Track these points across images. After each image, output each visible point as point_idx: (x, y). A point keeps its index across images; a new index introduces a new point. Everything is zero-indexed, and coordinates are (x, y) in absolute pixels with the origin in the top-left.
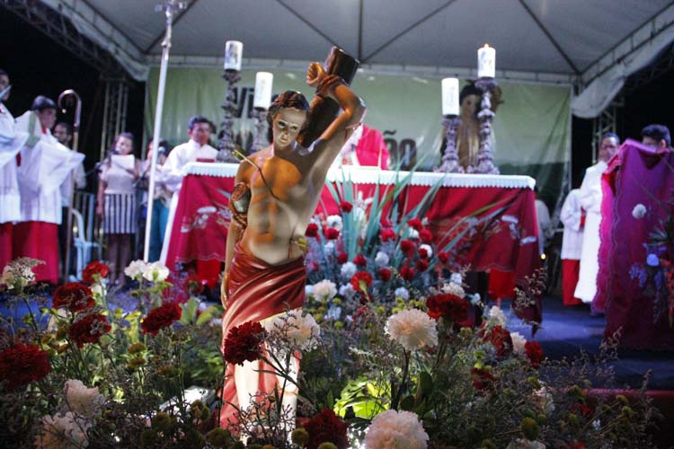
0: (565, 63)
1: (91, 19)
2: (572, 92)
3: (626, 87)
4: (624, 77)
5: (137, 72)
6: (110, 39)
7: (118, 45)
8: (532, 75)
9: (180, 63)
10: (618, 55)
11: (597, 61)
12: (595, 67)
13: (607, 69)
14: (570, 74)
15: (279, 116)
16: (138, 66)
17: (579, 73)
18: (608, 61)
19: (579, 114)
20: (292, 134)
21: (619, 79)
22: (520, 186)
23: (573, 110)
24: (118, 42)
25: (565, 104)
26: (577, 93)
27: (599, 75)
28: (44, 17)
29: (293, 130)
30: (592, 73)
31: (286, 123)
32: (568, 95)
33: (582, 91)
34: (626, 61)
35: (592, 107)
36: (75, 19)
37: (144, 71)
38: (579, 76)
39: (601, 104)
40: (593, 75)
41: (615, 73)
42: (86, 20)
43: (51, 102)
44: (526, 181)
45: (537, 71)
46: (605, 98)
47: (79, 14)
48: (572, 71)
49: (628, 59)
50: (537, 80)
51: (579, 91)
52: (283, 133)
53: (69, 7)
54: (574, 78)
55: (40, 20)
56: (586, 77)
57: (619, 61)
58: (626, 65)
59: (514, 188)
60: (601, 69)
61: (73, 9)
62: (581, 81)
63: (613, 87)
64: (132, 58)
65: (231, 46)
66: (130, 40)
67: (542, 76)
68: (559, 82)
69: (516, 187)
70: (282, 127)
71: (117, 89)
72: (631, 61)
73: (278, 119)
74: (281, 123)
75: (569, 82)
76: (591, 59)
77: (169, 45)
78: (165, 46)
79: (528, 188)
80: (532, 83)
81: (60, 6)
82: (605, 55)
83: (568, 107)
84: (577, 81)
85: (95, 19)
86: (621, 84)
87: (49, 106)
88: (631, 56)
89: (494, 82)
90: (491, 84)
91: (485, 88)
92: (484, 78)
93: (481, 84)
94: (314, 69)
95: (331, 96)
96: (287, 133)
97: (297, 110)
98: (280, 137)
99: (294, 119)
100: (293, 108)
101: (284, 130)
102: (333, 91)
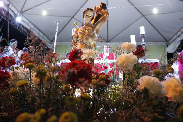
0: (163, 39)
1: (38, 32)
2: (166, 46)
3: (181, 43)
4: (180, 41)
5: (49, 46)
6: (43, 38)
7: (44, 39)
8: (155, 43)
9: (60, 44)
10: (178, 35)
11: (172, 38)
12: (172, 39)
13: (175, 39)
14: (165, 42)
15: (86, 13)
16: (50, 45)
17: (167, 41)
18: (175, 37)
19: (169, 52)
20: (90, 18)
21: (179, 41)
22: (155, 62)
23: (167, 51)
24: (45, 38)
25: (165, 50)
26: (167, 46)
27: (173, 41)
28: (26, 32)
29: (90, 17)
30: (171, 41)
31: (88, 15)
32: (165, 48)
33: (169, 46)
34: (180, 36)
35: (172, 50)
36: (34, 32)
37: (51, 46)
38: (167, 42)
39: (175, 49)
40: (172, 41)
41: (178, 40)
42: (37, 33)
43: (27, 49)
44: (156, 60)
45: (156, 42)
46: (176, 47)
47: (35, 31)
48: (166, 41)
49: (181, 35)
50: (156, 44)
51: (168, 45)
52: (87, 18)
53: (33, 29)
54: (166, 43)
55: (25, 32)
56: (170, 42)
57: (178, 37)
58: (180, 37)
59: (153, 63)
60: (174, 40)
61: (34, 30)
62: (168, 43)
63: (177, 44)
64: (48, 42)
65: (74, 30)
66: (48, 38)
67: (157, 43)
68: (162, 44)
69: (153, 62)
70: (87, 16)
71: (44, 51)
72: (182, 36)
73: (86, 14)
74: (87, 15)
75: (165, 44)
76: (171, 37)
77: (57, 31)
78: (56, 31)
79: (157, 63)
80: (155, 45)
81: (30, 28)
82: (174, 35)
83: (166, 51)
84: (167, 43)
85: (39, 32)
86: (180, 43)
87: (27, 50)
88: (182, 35)
89: (145, 35)
90: (144, 36)
91: (142, 37)
92: (142, 34)
93: (141, 36)
94: (95, 8)
95: (100, 13)
96: (88, 18)
97: (91, 11)
98: (86, 19)
99: (90, 14)
100: (90, 10)
101: (87, 17)
102: (101, 11)
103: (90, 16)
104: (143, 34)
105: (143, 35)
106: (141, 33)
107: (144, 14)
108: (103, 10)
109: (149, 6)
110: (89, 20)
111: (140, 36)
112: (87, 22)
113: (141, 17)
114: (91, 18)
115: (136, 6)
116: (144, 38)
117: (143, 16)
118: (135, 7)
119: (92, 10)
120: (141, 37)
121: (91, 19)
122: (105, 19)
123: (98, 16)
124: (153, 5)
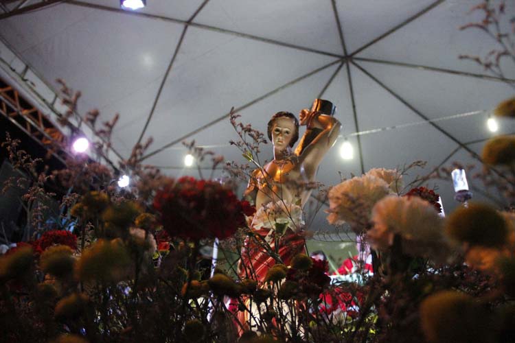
15: (275, 125)
20: (286, 137)
29: (286, 134)
31: (280, 129)
52: (279, 137)
70: (278, 133)
73: (275, 128)
74: (277, 130)
89: (469, 193)
90: (467, 195)
91: (463, 199)
92: (460, 191)
93: (459, 196)
94: (303, 113)
95: (317, 126)
96: (281, 138)
97: (288, 118)
98: (277, 141)
99: (286, 126)
100: (284, 117)
101: (278, 135)
102: (317, 119)
103: (287, 132)
104: (465, 191)
105: (464, 194)
106: (457, 189)
107: (463, 142)
108: (323, 117)
109: (472, 113)
110: (285, 143)
111: (455, 198)
112: (280, 148)
113: (456, 151)
114: (290, 136)
115: (434, 120)
116: (469, 200)
117: (463, 145)
118: (433, 124)
119: (291, 116)
120: (459, 198)
121: (289, 140)
122: (329, 135)
123: (312, 133)
124: (485, 111)
